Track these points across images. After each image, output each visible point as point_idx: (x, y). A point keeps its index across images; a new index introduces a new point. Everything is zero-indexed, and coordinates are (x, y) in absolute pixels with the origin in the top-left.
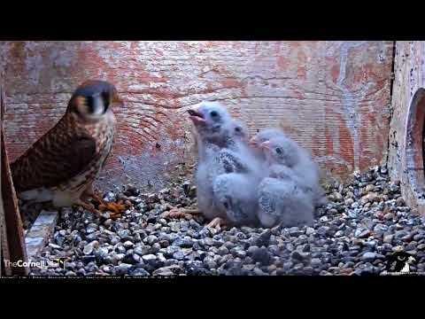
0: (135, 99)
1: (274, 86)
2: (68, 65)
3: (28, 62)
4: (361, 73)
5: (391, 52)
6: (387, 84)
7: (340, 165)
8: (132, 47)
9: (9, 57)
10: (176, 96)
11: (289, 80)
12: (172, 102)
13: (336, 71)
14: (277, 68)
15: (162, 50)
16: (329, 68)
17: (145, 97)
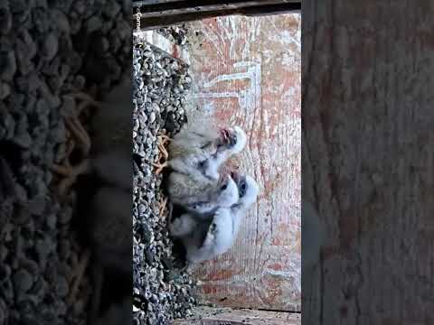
0: (257, 115)
1: (266, 220)
2: (283, 63)
3: (286, 33)
4: (276, 287)
5: (291, 310)
6: (268, 307)
7: (205, 270)
8: (297, 112)
9: (290, 18)
10: (259, 145)
11: (270, 232)
12: (255, 142)
13: (277, 267)
14: (280, 223)
15: (294, 134)
16: (279, 263)
17: (259, 122)
